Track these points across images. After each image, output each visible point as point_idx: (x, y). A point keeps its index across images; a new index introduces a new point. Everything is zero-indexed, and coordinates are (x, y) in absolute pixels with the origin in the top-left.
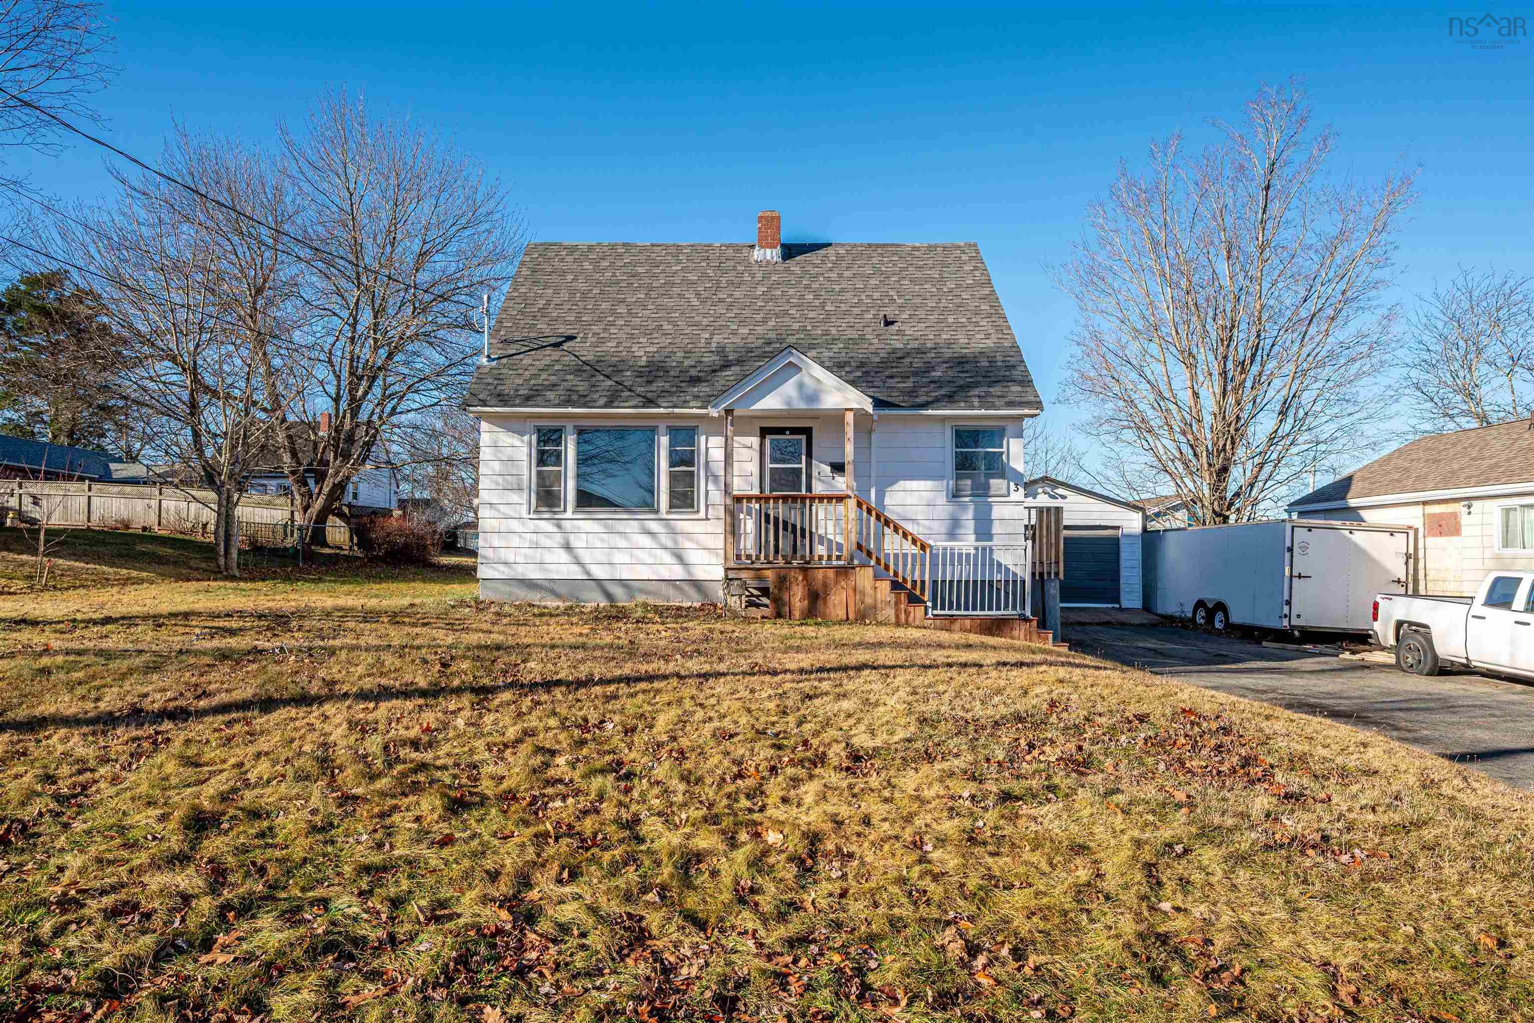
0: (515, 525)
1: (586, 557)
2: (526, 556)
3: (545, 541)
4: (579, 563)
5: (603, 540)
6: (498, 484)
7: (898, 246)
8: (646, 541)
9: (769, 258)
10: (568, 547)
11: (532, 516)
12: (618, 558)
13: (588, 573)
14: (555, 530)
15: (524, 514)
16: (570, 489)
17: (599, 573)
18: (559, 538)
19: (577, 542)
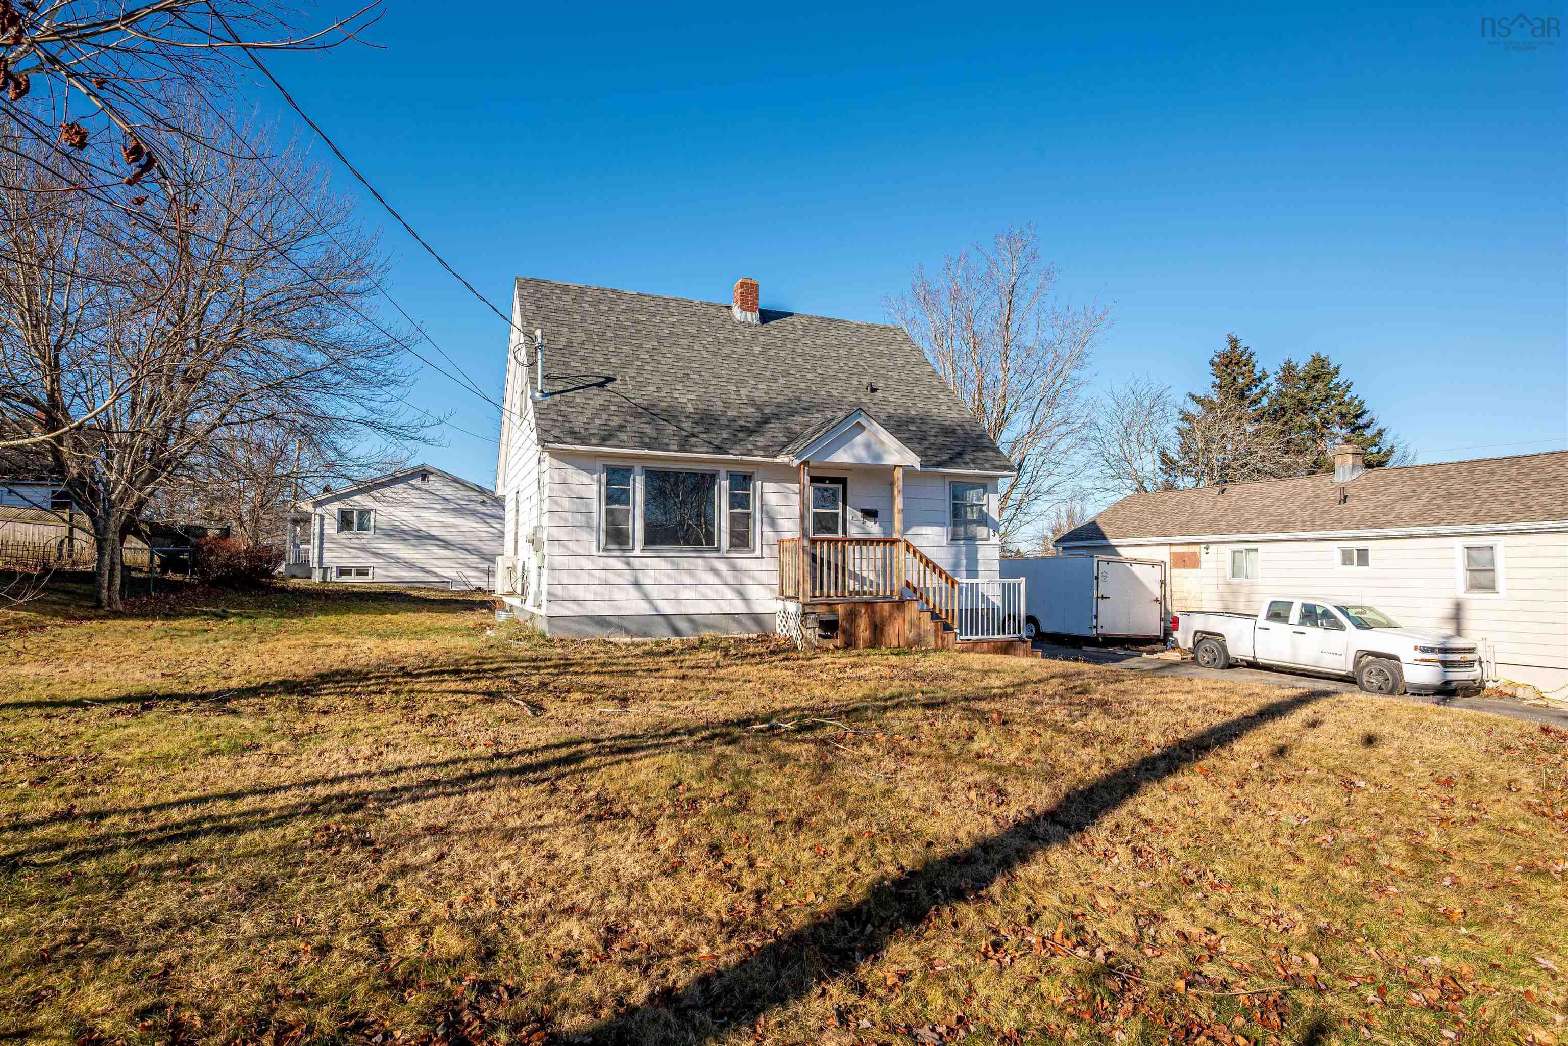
0: (585, 563)
1: (654, 593)
2: (595, 593)
3: (612, 578)
4: (648, 599)
5: (669, 576)
6: (566, 520)
7: (845, 322)
8: (709, 578)
9: (750, 320)
10: (637, 584)
11: (601, 553)
12: (685, 594)
13: (656, 609)
14: (625, 567)
15: (594, 552)
16: (637, 527)
17: (667, 608)
18: (628, 576)
19: (646, 579)
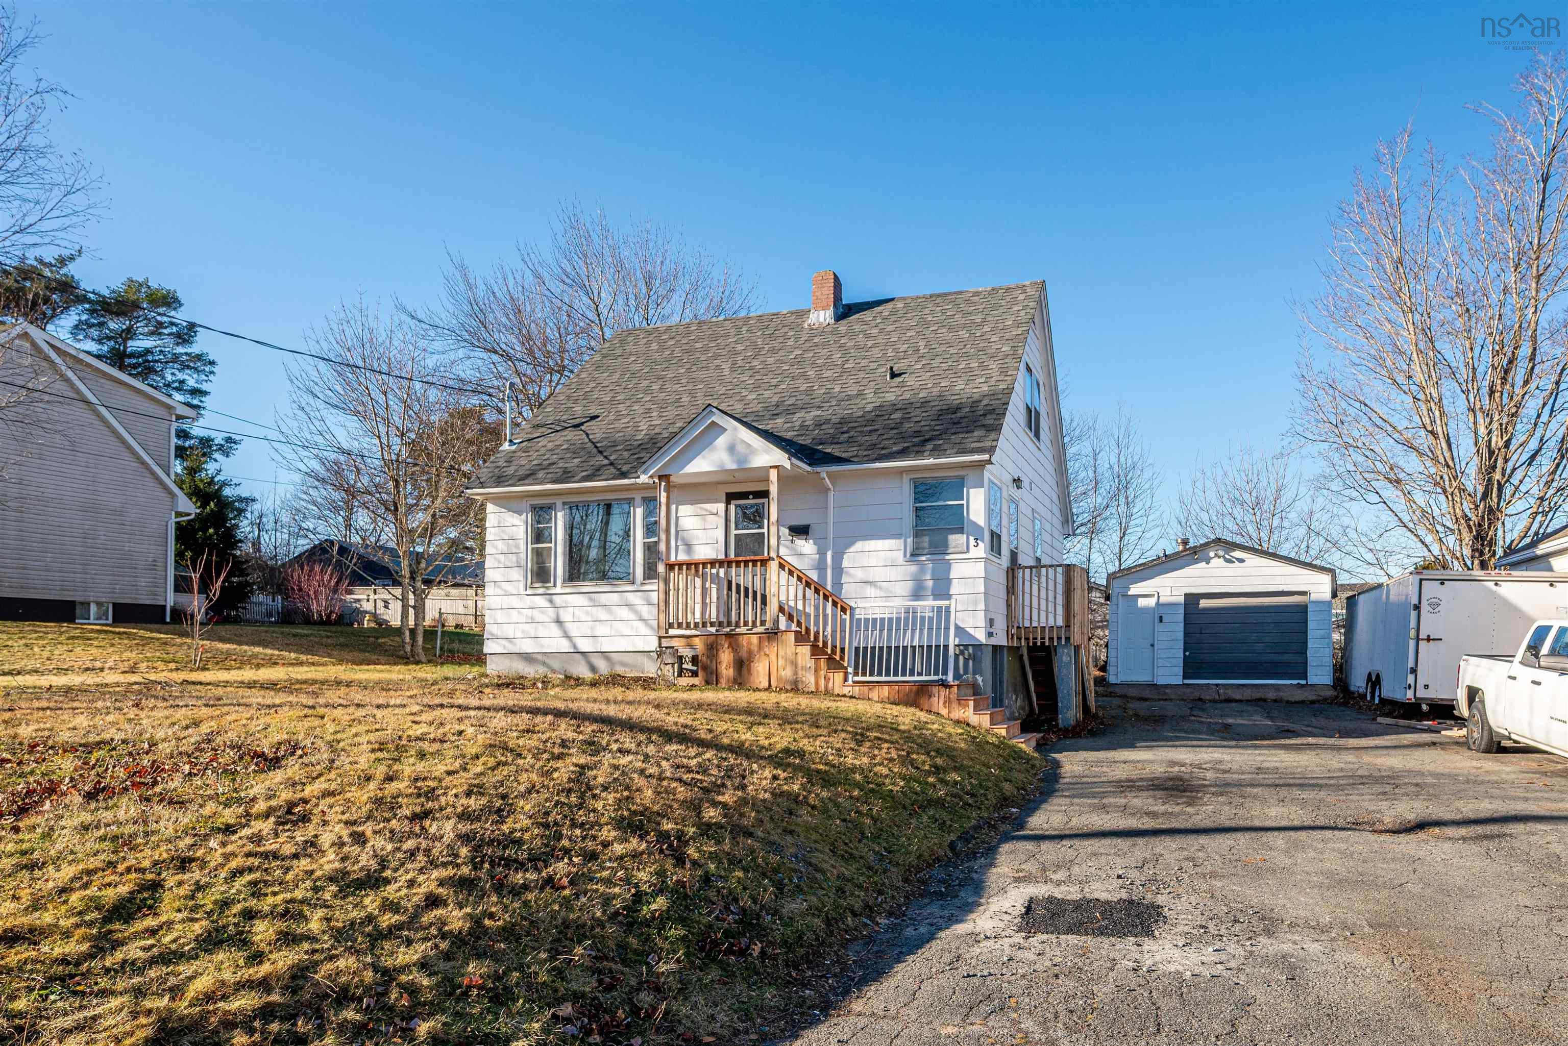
0: (514, 602)
1: (573, 629)
2: (523, 631)
3: (538, 616)
4: (567, 636)
5: (587, 613)
6: (499, 562)
8: (624, 613)
9: (822, 320)
10: (559, 622)
11: (529, 592)
12: (601, 630)
13: (575, 647)
14: (548, 605)
15: (522, 592)
16: (559, 564)
17: (585, 645)
18: (551, 612)
19: (566, 616)
